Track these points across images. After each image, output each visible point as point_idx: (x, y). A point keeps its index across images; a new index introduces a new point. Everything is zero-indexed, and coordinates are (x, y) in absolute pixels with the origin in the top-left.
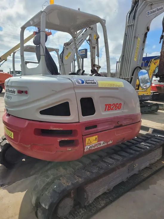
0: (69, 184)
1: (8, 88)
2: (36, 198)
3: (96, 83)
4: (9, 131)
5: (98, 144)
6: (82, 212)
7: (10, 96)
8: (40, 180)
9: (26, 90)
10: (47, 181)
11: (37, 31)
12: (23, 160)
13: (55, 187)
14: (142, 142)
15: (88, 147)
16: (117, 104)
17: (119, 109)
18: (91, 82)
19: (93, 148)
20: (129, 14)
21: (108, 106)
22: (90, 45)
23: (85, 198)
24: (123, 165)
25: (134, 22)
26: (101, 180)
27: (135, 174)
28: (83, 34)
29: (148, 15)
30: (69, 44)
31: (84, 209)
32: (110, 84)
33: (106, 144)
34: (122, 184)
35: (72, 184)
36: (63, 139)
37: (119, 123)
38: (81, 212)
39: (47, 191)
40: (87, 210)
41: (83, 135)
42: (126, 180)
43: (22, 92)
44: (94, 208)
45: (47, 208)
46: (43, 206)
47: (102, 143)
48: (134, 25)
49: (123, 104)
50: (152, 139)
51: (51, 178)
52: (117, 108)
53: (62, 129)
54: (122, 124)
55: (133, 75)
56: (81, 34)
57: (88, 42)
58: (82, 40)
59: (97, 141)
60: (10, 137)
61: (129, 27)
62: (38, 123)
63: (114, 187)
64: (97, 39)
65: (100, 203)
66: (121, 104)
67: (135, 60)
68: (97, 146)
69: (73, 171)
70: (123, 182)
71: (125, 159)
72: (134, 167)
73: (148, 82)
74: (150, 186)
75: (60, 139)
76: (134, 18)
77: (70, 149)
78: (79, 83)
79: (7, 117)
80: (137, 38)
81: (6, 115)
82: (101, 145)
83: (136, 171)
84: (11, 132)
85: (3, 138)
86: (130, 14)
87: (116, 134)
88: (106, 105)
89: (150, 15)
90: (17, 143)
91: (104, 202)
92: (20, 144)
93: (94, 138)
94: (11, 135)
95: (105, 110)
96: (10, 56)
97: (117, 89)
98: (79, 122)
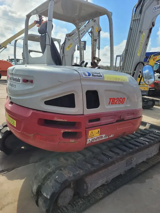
0: (70, 174)
1: (12, 76)
2: (37, 187)
3: (103, 76)
4: (12, 119)
5: (100, 137)
6: (81, 202)
7: (14, 84)
8: (41, 169)
9: (31, 79)
10: (48, 171)
11: (38, 21)
12: (22, 148)
13: (57, 177)
14: (141, 137)
15: (91, 140)
16: (121, 98)
17: (122, 103)
18: (97, 75)
19: (95, 140)
20: (135, 8)
21: (112, 100)
22: (91, 37)
23: (85, 190)
24: (122, 159)
25: (141, 16)
26: (100, 172)
27: (132, 168)
28: (85, 26)
29: (154, 10)
30: (71, 35)
31: (82, 200)
32: (116, 78)
33: (108, 137)
34: (120, 177)
35: (74, 175)
36: (66, 131)
37: (121, 117)
38: (79, 202)
39: (48, 180)
40: (85, 201)
41: (86, 127)
42: (123, 173)
43: (27, 81)
44: (92, 198)
45: (49, 198)
46: (45, 195)
47: (104, 136)
48: (140, 20)
49: (126, 98)
50: (151, 134)
51: (53, 168)
52: (120, 102)
53: (66, 121)
54: (124, 119)
55: (135, 70)
56: (83, 26)
57: (89, 34)
58: (84, 32)
59: (99, 135)
60: (13, 125)
61: (135, 21)
62: (43, 113)
63: (112, 179)
64: (99, 32)
65: (98, 194)
66: (124, 98)
67: (139, 55)
68: (99, 139)
69: (73, 162)
70: (121, 175)
71: (125, 153)
72: (132, 161)
73: (151, 78)
74: (147, 181)
75: (64, 131)
76: (141, 12)
77: (73, 141)
78: (86, 75)
79: (10, 105)
80: (142, 32)
81: (9, 103)
82: (103, 138)
83: (133, 165)
84: (13, 120)
85: (4, 125)
86: (137, 8)
87: (118, 128)
88: (110, 99)
89: (156, 10)
90: (20, 132)
91: (103, 194)
92: (23, 132)
93: (97, 131)
94: (14, 123)
95: (109, 104)
96: (10, 43)
97: (122, 83)
98: (83, 114)
